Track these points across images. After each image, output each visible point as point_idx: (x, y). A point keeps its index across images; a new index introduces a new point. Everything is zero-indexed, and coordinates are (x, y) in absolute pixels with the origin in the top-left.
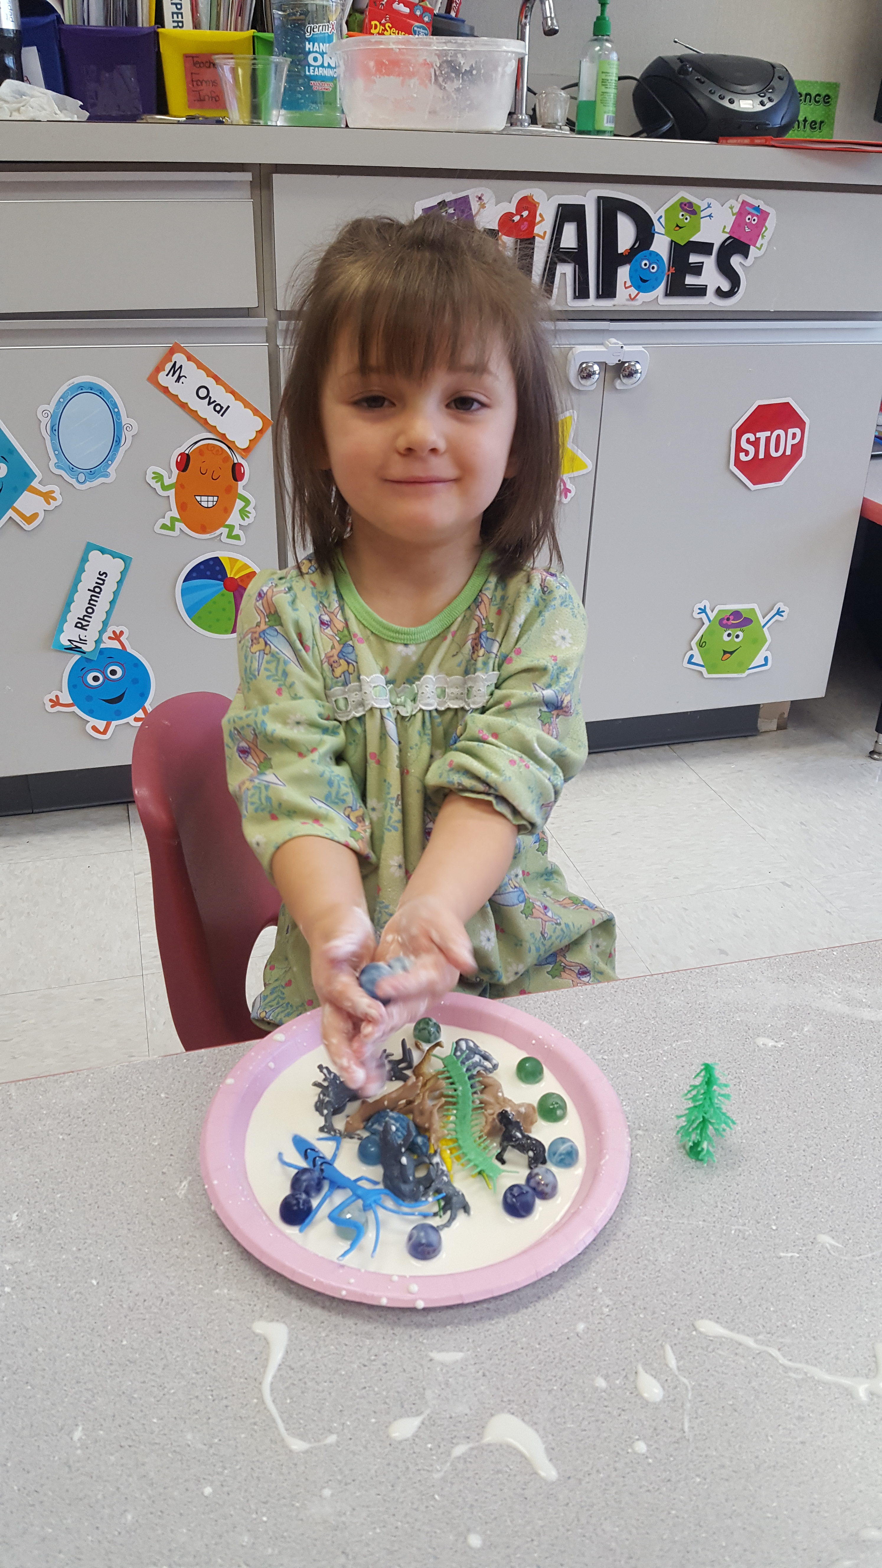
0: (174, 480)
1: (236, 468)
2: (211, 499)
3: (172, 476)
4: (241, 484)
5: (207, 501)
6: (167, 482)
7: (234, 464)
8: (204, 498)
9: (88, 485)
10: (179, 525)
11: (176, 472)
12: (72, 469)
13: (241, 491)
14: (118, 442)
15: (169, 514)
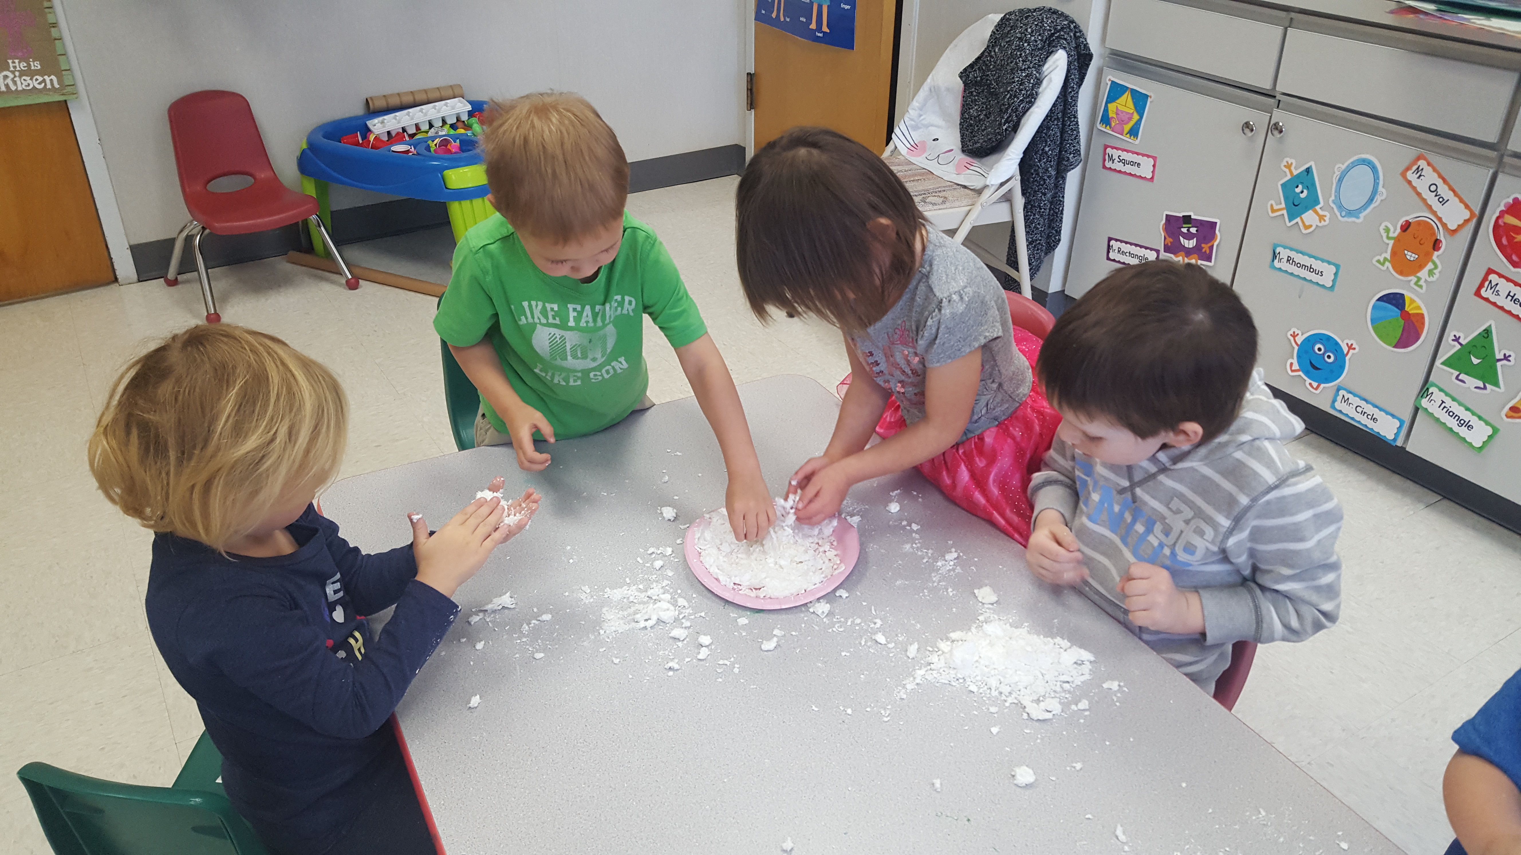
0: (1395, 235)
1: (1438, 242)
2: (1413, 255)
3: (1395, 232)
4: (1436, 253)
5: (1411, 256)
6: (1391, 235)
7: (1437, 240)
8: (1410, 253)
9: (1346, 219)
10: (1388, 264)
11: (1399, 230)
12: (1340, 207)
13: (1434, 258)
14: (1372, 200)
15: (1384, 255)
